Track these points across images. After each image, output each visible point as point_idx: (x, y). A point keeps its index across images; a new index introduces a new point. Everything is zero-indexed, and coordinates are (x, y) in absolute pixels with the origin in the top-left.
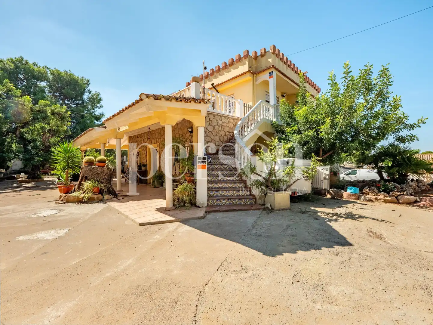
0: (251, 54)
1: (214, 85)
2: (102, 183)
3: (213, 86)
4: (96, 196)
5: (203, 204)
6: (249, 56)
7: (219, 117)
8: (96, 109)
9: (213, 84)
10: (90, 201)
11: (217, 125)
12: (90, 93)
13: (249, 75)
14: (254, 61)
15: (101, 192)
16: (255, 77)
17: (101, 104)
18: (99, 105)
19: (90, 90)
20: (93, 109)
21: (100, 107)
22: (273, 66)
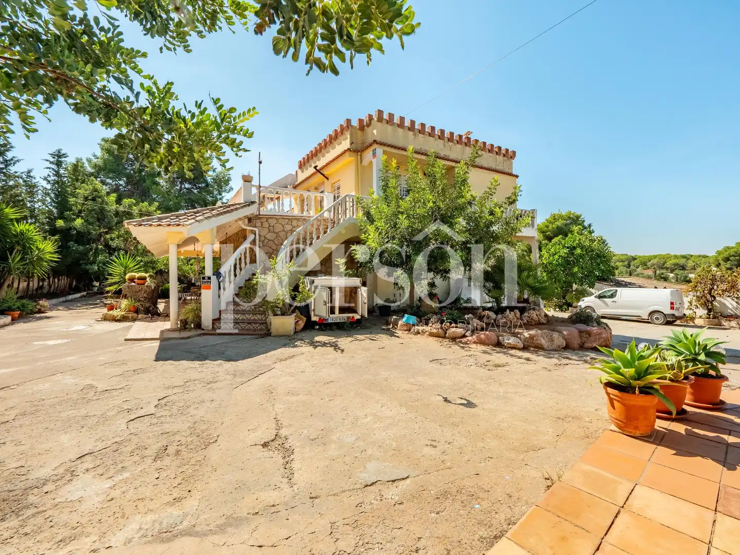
0: (355, 123)
1: (318, 168)
2: (139, 301)
3: (316, 169)
4: (130, 315)
5: (208, 326)
6: (350, 127)
7: (287, 220)
8: (223, 194)
9: (315, 167)
10: (124, 319)
11: (284, 230)
12: (214, 171)
13: (348, 155)
14: (359, 132)
15: (137, 311)
16: (359, 157)
17: (230, 185)
18: (228, 188)
19: (214, 167)
20: (220, 194)
21: (229, 191)
22: (375, 141)
